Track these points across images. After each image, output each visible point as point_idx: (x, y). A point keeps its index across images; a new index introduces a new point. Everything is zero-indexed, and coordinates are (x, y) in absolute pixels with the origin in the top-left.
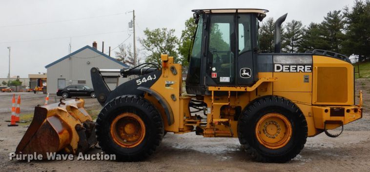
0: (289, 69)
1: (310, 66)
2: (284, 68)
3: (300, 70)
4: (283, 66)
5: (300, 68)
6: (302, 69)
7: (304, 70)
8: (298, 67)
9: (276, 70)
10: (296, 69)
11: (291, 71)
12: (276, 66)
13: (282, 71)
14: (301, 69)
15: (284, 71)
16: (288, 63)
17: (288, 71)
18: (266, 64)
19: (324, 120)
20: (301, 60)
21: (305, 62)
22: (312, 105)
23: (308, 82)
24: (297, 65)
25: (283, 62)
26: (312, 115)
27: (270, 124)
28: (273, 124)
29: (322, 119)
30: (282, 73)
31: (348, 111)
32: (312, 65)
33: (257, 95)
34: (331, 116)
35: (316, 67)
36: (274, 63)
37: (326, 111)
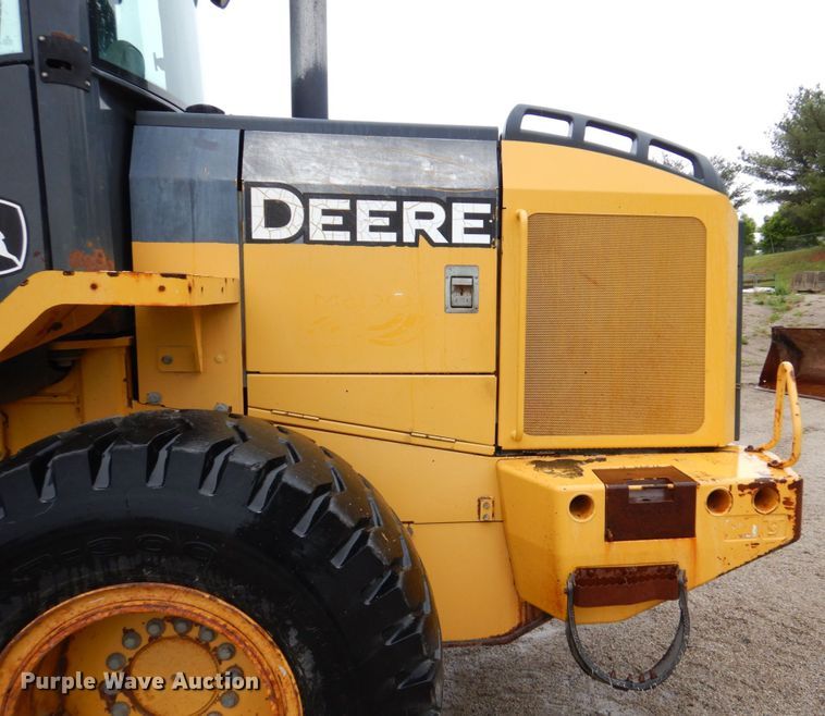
0: (349, 221)
1: (485, 208)
2: (317, 219)
3: (419, 233)
4: (305, 198)
5: (420, 216)
6: (432, 228)
7: (446, 229)
8: (411, 209)
9: (260, 230)
10: (396, 222)
11: (364, 235)
12: (258, 197)
13: (303, 235)
14: (424, 224)
15: (316, 233)
16: (340, 180)
17: (345, 236)
18: (192, 184)
19: (567, 569)
20: (426, 166)
21: (454, 181)
22: (499, 452)
23: (471, 308)
24: (400, 199)
25: (309, 176)
26: (494, 513)
27: (153, 640)
28: (183, 636)
29: (553, 560)
30: (299, 246)
31: (718, 499)
32: (496, 199)
33: (134, 394)
34: (607, 539)
35: (517, 211)
36: (246, 178)
37: (581, 504)
